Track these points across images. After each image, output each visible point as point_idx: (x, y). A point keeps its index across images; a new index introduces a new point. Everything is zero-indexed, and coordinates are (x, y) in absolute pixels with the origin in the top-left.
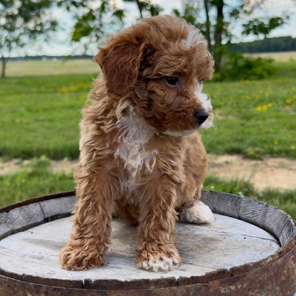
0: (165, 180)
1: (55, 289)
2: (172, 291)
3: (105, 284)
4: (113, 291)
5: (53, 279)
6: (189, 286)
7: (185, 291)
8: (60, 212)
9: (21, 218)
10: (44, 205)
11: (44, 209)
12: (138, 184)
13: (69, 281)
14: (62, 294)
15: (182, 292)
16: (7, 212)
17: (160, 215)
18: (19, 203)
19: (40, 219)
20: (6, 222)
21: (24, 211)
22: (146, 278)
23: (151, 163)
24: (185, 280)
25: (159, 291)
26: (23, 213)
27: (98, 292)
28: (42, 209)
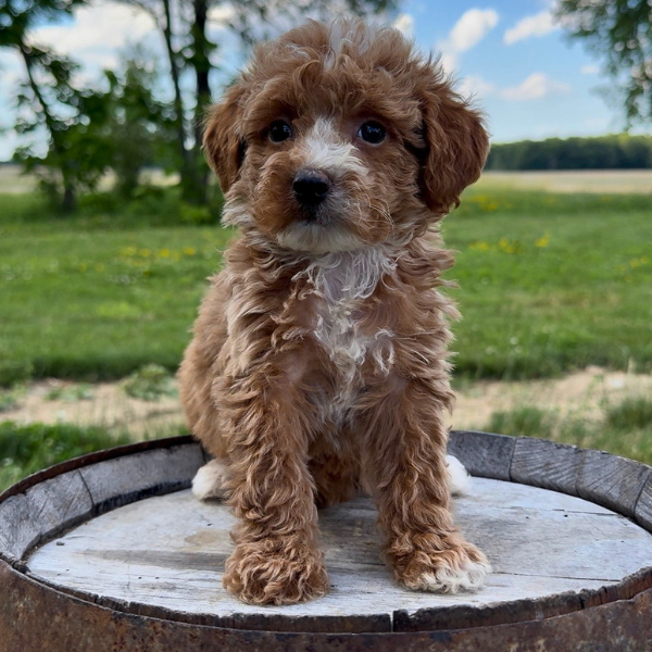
0: (418, 394)
1: (330, 640)
2: (576, 620)
3: (445, 618)
4: (464, 631)
5: (320, 618)
6: (605, 606)
7: (599, 618)
8: (121, 491)
9: (50, 507)
10: (89, 476)
11: (89, 485)
12: (360, 407)
13: (361, 618)
14: (349, 648)
15: (594, 620)
16: (24, 493)
17: (427, 470)
18: (42, 474)
19: (85, 509)
20: (28, 517)
21: (54, 490)
22: (523, 598)
23: (385, 356)
24: (594, 596)
25: (555, 622)
26: (52, 495)
27: (432, 636)
28: (85, 485)
